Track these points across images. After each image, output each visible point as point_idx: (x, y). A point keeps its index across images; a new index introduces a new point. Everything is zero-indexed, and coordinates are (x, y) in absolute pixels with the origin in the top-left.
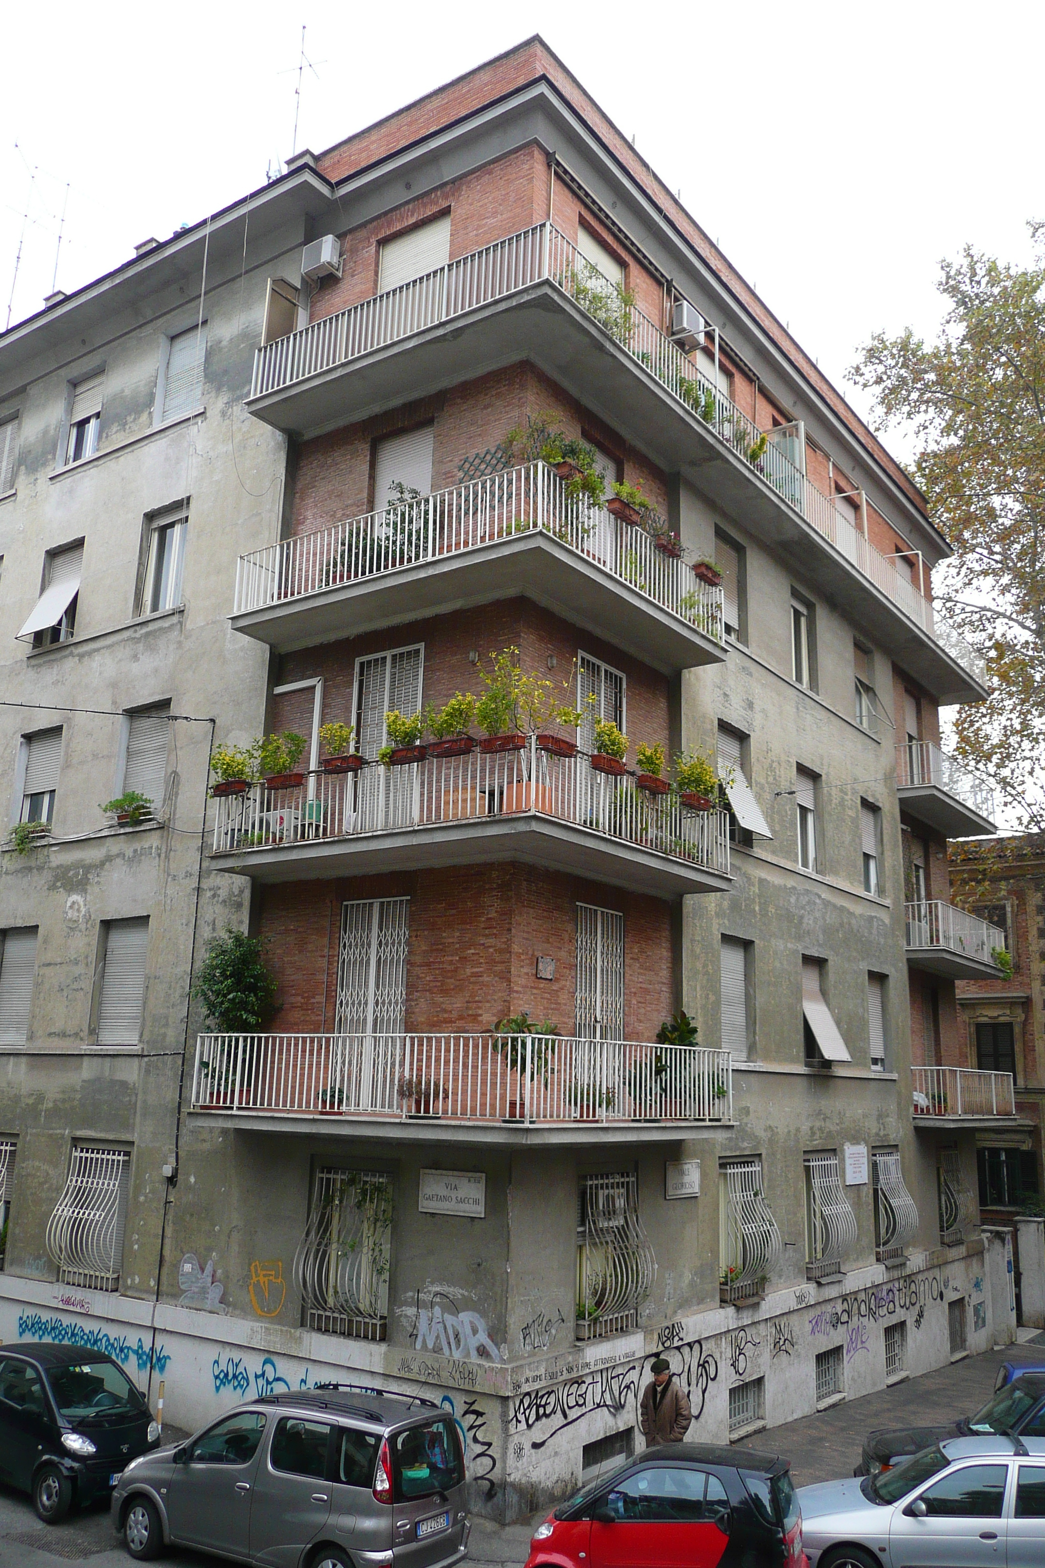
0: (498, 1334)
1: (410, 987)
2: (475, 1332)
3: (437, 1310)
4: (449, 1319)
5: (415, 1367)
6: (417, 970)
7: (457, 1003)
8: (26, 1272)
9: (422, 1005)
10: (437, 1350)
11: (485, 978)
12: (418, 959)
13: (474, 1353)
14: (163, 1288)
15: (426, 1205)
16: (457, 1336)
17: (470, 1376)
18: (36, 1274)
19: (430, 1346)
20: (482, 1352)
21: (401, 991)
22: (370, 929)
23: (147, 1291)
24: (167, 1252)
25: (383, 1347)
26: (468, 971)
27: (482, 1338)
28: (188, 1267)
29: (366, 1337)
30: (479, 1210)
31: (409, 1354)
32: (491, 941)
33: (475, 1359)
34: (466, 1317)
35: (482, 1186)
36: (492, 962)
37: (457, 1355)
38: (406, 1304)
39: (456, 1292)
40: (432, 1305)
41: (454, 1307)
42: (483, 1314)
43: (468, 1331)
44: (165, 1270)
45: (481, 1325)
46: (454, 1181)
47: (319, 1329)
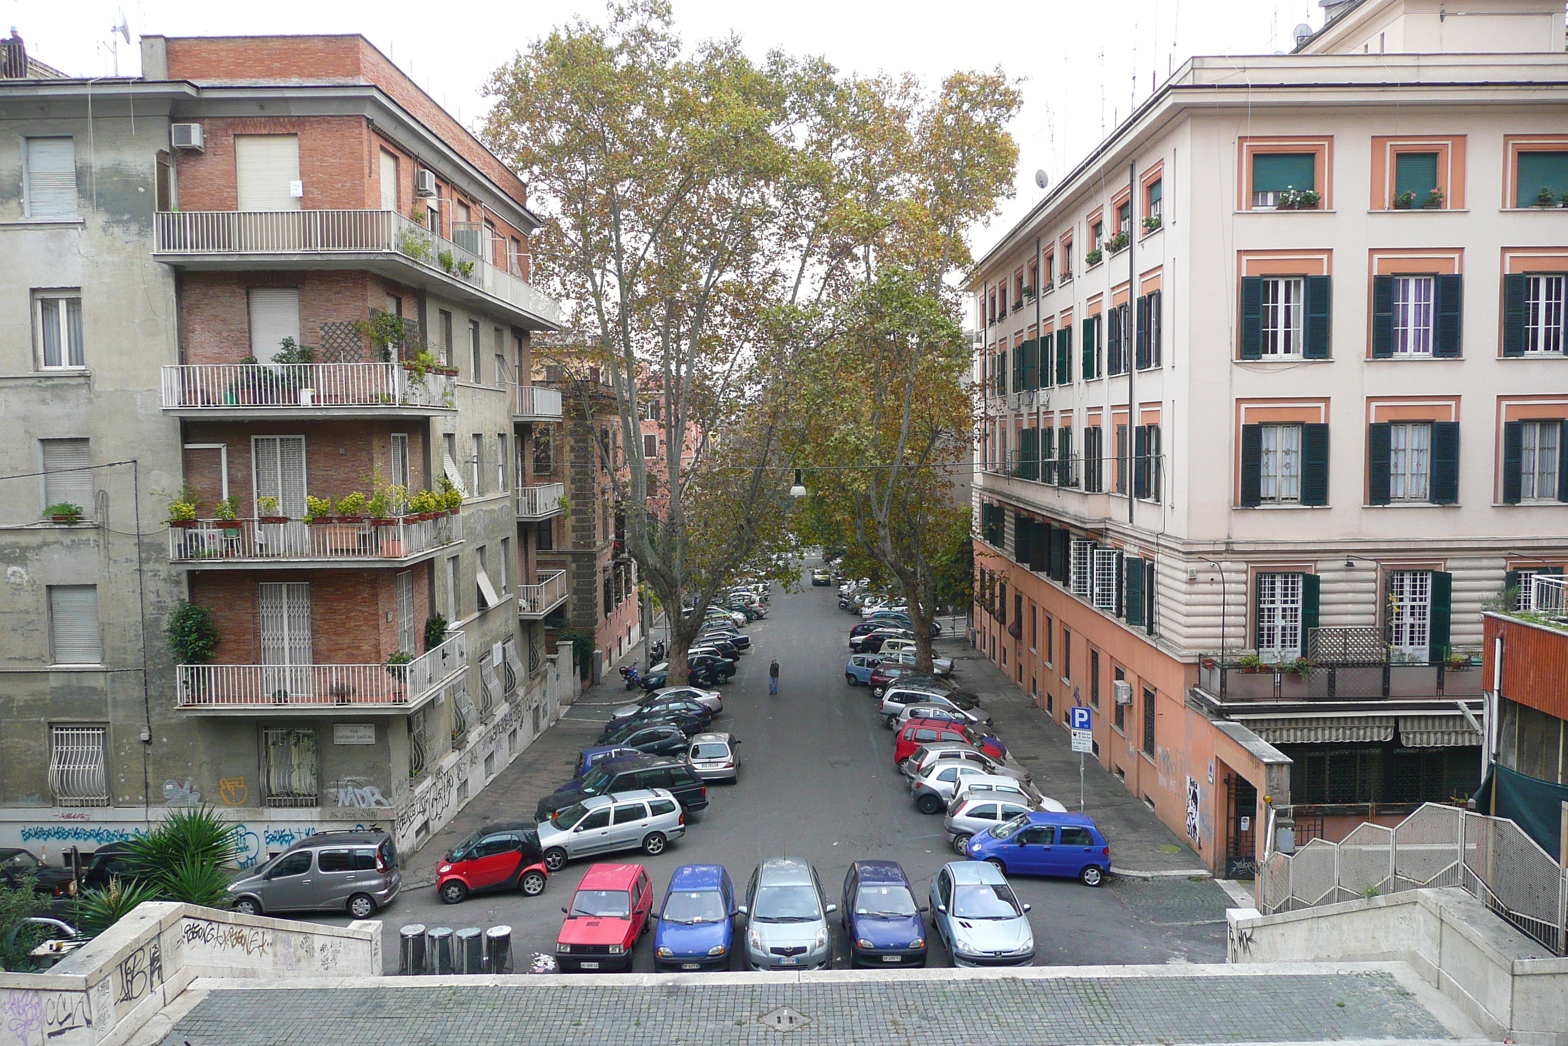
0: (387, 794)
1: (314, 632)
2: (373, 795)
3: (350, 788)
4: (357, 791)
5: (340, 815)
6: (318, 623)
7: (346, 640)
8: (21, 804)
9: (323, 642)
10: (351, 805)
11: (364, 628)
12: (318, 617)
13: (373, 804)
14: (151, 799)
15: (337, 741)
16: (363, 798)
17: (374, 814)
18: (33, 804)
19: (347, 804)
20: (378, 803)
21: (308, 633)
22: (281, 598)
23: (139, 802)
24: (150, 781)
25: (319, 809)
26: (352, 624)
27: (378, 796)
28: (169, 787)
29: (307, 806)
30: (372, 741)
31: (335, 810)
32: (365, 609)
33: (374, 806)
34: (367, 789)
35: (373, 729)
36: (367, 620)
37: (363, 806)
38: (331, 787)
39: (362, 779)
40: (347, 786)
41: (360, 786)
42: (378, 786)
43: (369, 794)
44: (150, 791)
45: (377, 791)
46: (355, 729)
47: (275, 806)
